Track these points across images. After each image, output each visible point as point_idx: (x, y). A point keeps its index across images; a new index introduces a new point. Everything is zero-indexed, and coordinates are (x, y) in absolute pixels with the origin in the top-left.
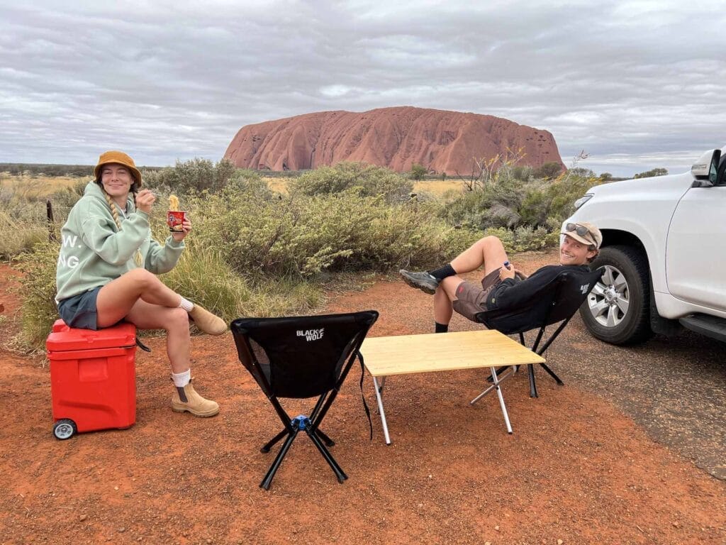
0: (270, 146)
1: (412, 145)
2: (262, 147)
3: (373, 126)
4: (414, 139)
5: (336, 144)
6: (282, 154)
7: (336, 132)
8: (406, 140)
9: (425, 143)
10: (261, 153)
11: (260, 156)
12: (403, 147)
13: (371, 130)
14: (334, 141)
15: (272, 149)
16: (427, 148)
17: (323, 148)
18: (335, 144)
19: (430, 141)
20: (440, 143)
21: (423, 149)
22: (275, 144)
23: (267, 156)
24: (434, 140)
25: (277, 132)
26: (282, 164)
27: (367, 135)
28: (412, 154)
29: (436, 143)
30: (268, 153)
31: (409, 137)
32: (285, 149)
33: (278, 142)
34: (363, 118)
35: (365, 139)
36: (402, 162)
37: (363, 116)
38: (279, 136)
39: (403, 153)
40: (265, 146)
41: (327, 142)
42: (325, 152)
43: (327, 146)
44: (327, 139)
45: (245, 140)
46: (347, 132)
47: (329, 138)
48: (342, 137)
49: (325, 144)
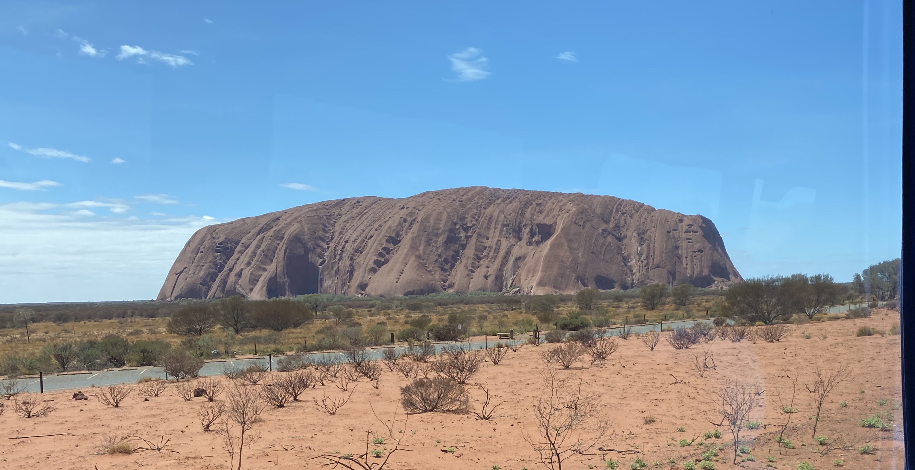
0: (245, 258)
1: (485, 248)
2: (231, 262)
3: (419, 219)
4: (488, 239)
5: (359, 251)
6: (265, 270)
7: (359, 230)
8: (473, 241)
9: (505, 244)
10: (231, 270)
11: (228, 275)
12: (470, 251)
13: (416, 227)
14: (355, 245)
15: (249, 264)
16: (508, 253)
17: (338, 257)
18: (356, 251)
19: (513, 241)
20: (530, 243)
21: (502, 252)
22: (254, 254)
23: (239, 275)
24: (520, 239)
25: (258, 234)
27: (410, 235)
28: (484, 262)
29: (523, 243)
30: (242, 270)
31: (479, 235)
32: (272, 261)
33: (259, 252)
34: (403, 208)
35: (406, 240)
36: (468, 275)
37: (401, 204)
38: (261, 241)
39: (470, 261)
40: (238, 259)
41: (344, 247)
42: (340, 264)
43: (344, 255)
44: (344, 243)
45: (202, 252)
46: (376, 230)
47: (347, 242)
48: (368, 239)
49: (339, 252)
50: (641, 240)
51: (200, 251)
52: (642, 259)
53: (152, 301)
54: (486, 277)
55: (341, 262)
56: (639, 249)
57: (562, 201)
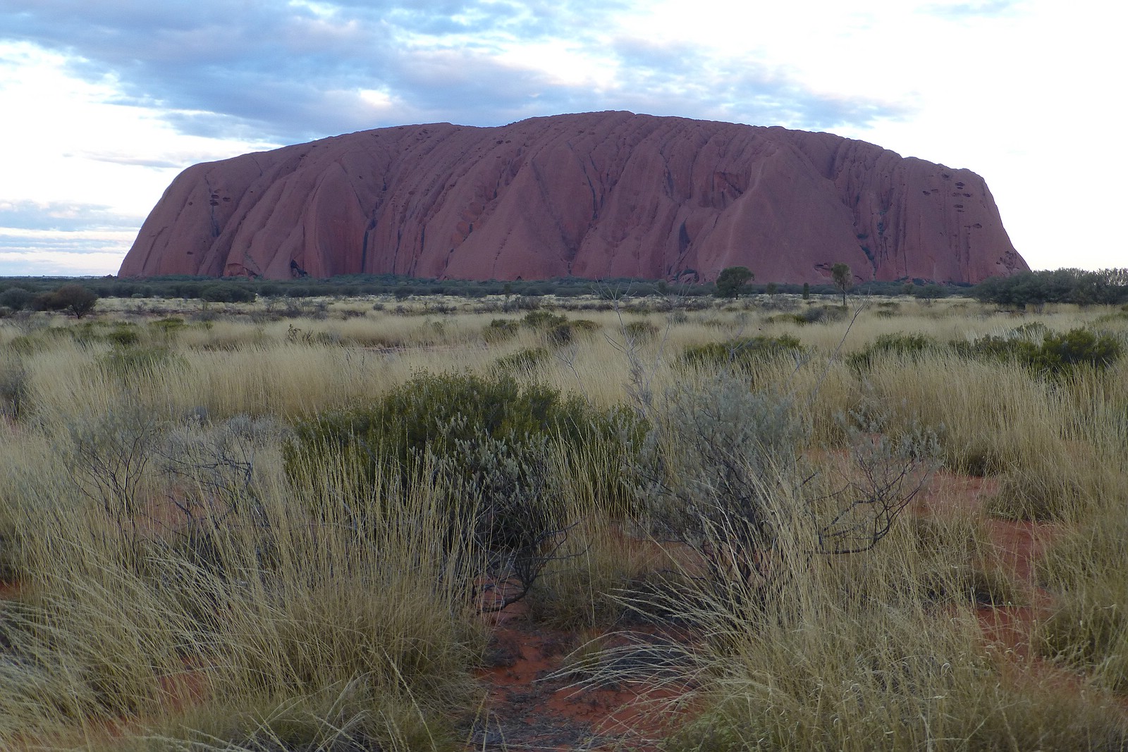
0: (255, 216)
1: (634, 208)
2: (234, 220)
3: (528, 161)
4: (637, 194)
5: (432, 207)
6: (286, 235)
7: (432, 176)
8: (615, 195)
9: (665, 203)
10: (233, 234)
11: (229, 245)
12: (609, 214)
13: (523, 173)
14: (427, 200)
15: (263, 224)
16: (673, 215)
17: (398, 217)
18: (429, 207)
19: (678, 199)
20: (705, 202)
21: (661, 218)
23: (249, 241)
24: (688, 196)
25: (274, 180)
26: (287, 263)
27: (514, 185)
28: (634, 232)
29: (694, 202)
30: (253, 233)
31: (623, 187)
32: (297, 223)
33: (277, 207)
34: (500, 142)
35: (509, 195)
36: (607, 250)
37: (496, 136)
38: (281, 189)
39: (610, 229)
40: (244, 217)
41: (407, 203)
42: (402, 228)
43: (408, 214)
44: (407, 195)
45: (191, 204)
46: (459, 176)
47: (412, 193)
48: (447, 190)
49: (401, 209)
50: (885, 204)
51: (189, 201)
52: (885, 233)
53: (110, 277)
54: (636, 255)
55: (403, 225)
56: (880, 218)
57: (753, 138)
